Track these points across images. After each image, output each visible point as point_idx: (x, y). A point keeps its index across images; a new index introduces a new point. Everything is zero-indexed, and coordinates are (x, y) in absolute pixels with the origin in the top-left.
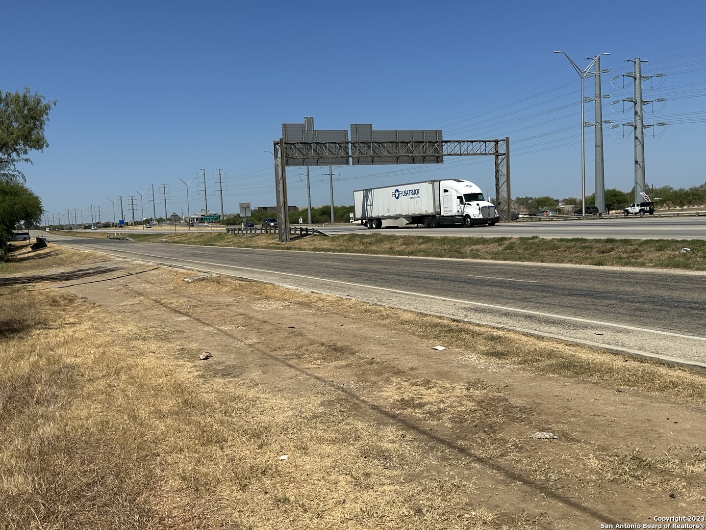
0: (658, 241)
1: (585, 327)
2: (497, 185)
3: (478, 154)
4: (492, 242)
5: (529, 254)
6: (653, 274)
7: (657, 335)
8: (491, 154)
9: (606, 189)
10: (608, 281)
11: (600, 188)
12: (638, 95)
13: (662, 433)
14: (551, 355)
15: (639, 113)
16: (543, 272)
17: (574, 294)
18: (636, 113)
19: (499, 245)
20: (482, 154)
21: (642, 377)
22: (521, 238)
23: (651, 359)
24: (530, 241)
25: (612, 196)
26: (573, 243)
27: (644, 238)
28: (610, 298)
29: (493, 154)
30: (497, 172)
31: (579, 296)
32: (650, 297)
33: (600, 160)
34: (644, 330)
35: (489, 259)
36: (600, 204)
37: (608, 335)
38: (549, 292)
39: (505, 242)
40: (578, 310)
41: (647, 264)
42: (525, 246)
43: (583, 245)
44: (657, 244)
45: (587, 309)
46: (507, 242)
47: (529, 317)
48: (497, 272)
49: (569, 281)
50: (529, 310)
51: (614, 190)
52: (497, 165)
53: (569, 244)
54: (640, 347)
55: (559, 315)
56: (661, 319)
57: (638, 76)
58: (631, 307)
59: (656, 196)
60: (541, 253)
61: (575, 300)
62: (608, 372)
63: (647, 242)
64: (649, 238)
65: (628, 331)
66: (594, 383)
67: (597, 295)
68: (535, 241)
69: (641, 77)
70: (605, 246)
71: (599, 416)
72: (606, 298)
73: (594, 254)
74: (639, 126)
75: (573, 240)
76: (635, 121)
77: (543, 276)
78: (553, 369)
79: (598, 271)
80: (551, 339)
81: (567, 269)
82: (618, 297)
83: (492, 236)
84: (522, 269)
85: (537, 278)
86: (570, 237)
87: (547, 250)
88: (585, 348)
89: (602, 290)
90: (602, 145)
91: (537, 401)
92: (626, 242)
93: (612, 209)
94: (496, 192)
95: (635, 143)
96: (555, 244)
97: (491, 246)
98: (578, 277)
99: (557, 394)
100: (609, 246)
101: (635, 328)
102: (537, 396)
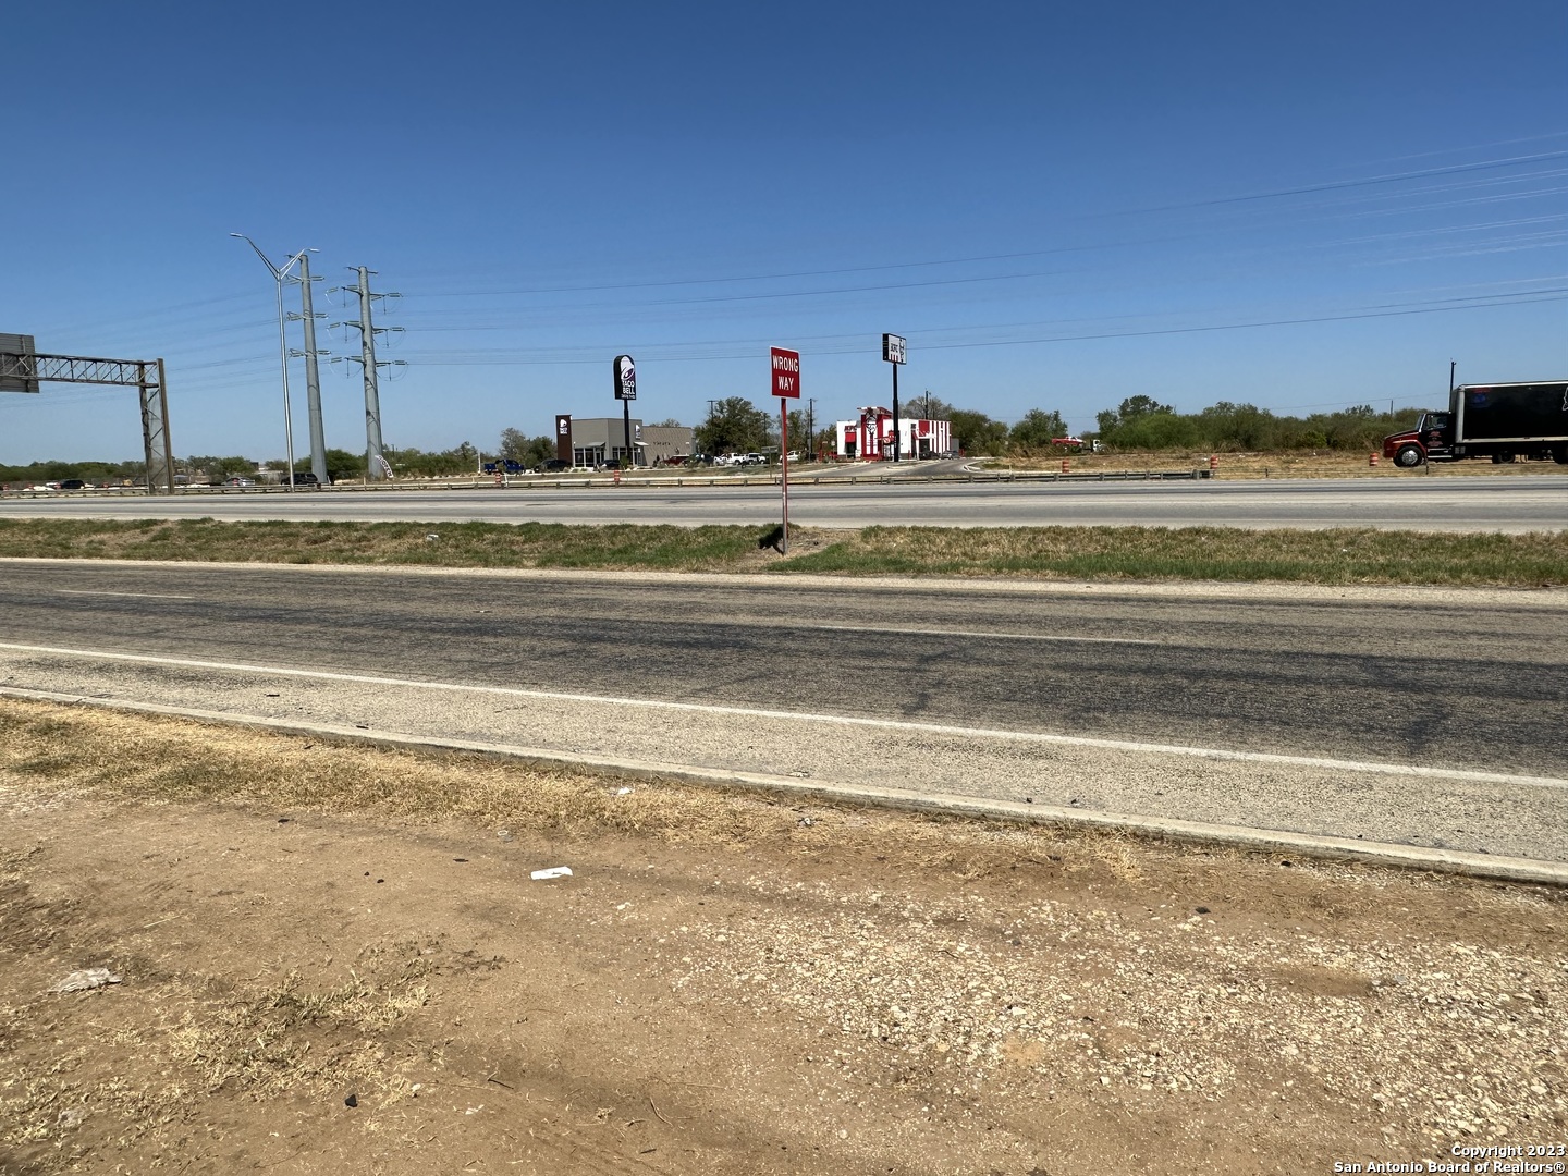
0: (394, 524)
1: (251, 683)
2: (146, 435)
3: (107, 383)
4: (129, 529)
5: (196, 547)
6: (382, 576)
7: (372, 685)
8: (131, 384)
9: (326, 448)
10: (312, 589)
11: (317, 447)
12: (366, 318)
13: (350, 914)
14: (164, 753)
15: (369, 344)
16: (207, 578)
17: (250, 617)
18: (364, 344)
19: (143, 532)
20: (114, 383)
21: (331, 781)
22: (183, 522)
23: (353, 739)
24: (198, 526)
25: (337, 459)
26: (269, 528)
27: (375, 520)
28: (308, 621)
29: (136, 384)
30: (145, 413)
31: (256, 620)
32: (372, 615)
33: (317, 407)
34: (352, 678)
35: (118, 558)
36: (319, 470)
37: (288, 696)
38: (202, 616)
39: (155, 527)
40: (244, 648)
41: (376, 560)
42: (189, 534)
43: (285, 531)
44: (394, 530)
45: (263, 645)
46: (157, 528)
47: (149, 671)
48: (122, 583)
49: (247, 593)
50: (153, 656)
51: (339, 452)
52: (144, 403)
53: (263, 530)
54: (338, 714)
55: (208, 660)
56: (383, 655)
57: (365, 292)
58: (338, 636)
59: (399, 461)
60: (216, 545)
61: (246, 629)
62: (270, 779)
63: (378, 526)
64: (381, 521)
65: (323, 683)
66: (238, 808)
67: (288, 617)
68: (207, 525)
69: (369, 294)
70: (319, 532)
71: (229, 893)
72: (299, 621)
73: (301, 545)
74: (369, 362)
75: (270, 523)
76: (364, 355)
77: (204, 585)
78: (159, 787)
79: (299, 573)
80: (173, 718)
81: (251, 572)
82: (322, 618)
83: (131, 518)
84: (171, 574)
85: (192, 591)
86: (263, 519)
87: (225, 539)
88: (237, 729)
89: (298, 607)
90: (318, 385)
91: (102, 878)
92: (349, 526)
93: (339, 478)
94: (146, 446)
95: (366, 386)
96: (240, 530)
97: (127, 534)
98: (264, 585)
99: (153, 849)
100: (324, 532)
101: (337, 677)
102: (106, 864)
